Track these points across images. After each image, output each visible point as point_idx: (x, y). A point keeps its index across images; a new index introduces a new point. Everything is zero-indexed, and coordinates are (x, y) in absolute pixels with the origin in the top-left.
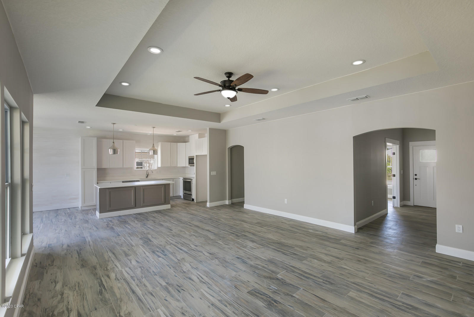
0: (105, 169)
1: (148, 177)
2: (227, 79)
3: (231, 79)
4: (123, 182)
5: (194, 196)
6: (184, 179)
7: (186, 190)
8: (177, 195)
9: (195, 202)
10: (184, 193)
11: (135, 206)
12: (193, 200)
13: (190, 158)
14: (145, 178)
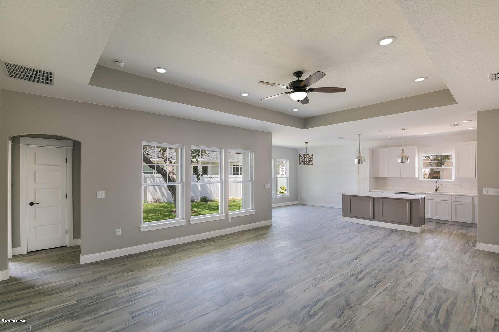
0: (385, 179)
1: (440, 191)
2: (296, 79)
3: (300, 79)
4: (395, 193)
11: (373, 218)
14: (434, 191)
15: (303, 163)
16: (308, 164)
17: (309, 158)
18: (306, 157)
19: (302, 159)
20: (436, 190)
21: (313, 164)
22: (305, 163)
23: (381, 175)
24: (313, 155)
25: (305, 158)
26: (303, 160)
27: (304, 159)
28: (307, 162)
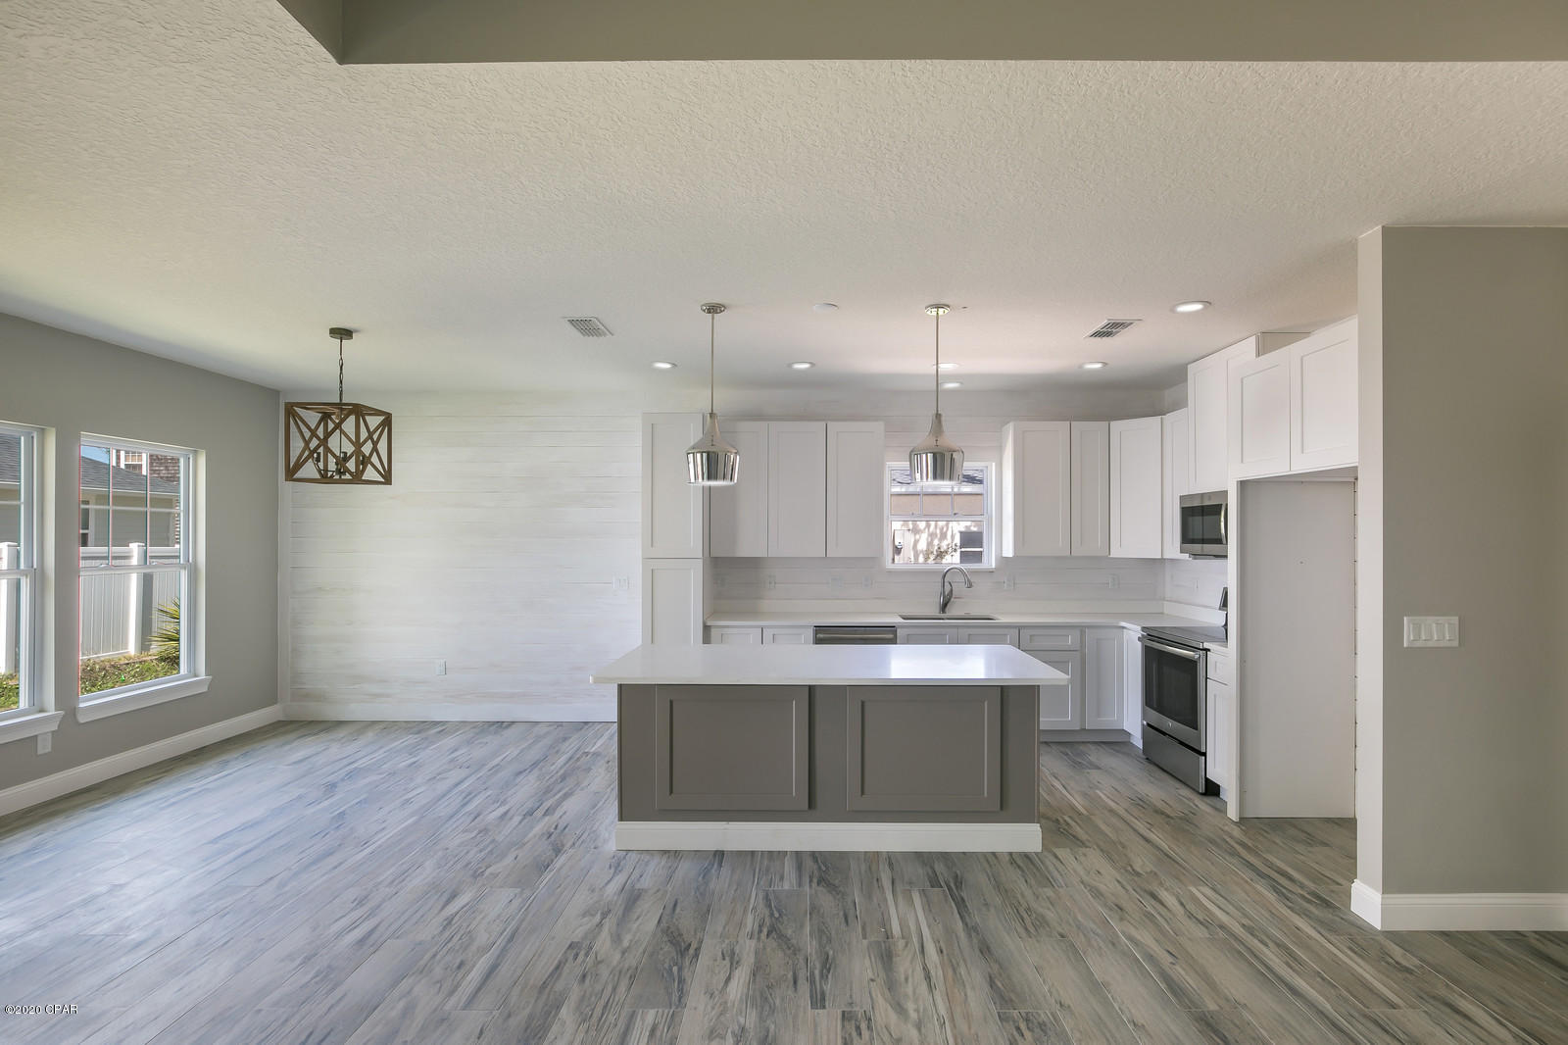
0: (754, 563)
1: (954, 610)
5: (1221, 765)
6: (1151, 636)
7: (1161, 710)
8: (1108, 721)
9: (1232, 813)
10: (1150, 728)
11: (812, 807)
12: (1212, 790)
13: (1193, 508)
14: (935, 611)
15: (309, 470)
16: (357, 478)
17: (364, 435)
18: (338, 426)
19: (307, 443)
20: (944, 607)
21: (387, 478)
22: (332, 466)
23: (746, 549)
24: (387, 422)
25: (328, 435)
26: (314, 443)
27: (324, 442)
28: (351, 465)
